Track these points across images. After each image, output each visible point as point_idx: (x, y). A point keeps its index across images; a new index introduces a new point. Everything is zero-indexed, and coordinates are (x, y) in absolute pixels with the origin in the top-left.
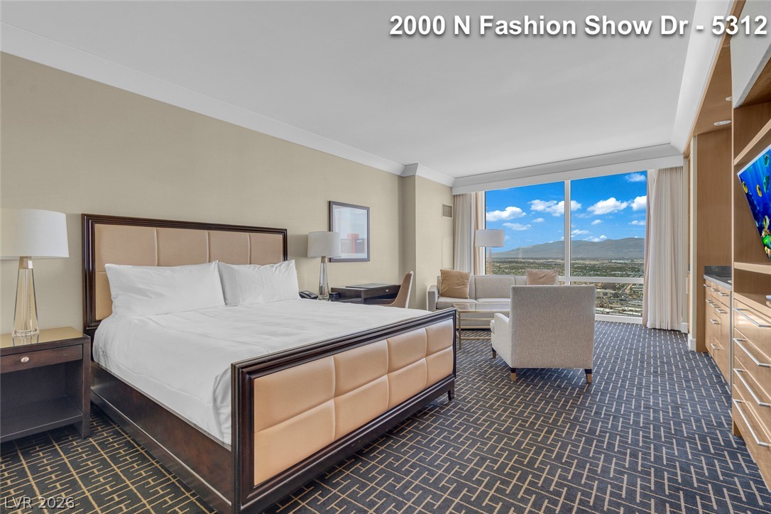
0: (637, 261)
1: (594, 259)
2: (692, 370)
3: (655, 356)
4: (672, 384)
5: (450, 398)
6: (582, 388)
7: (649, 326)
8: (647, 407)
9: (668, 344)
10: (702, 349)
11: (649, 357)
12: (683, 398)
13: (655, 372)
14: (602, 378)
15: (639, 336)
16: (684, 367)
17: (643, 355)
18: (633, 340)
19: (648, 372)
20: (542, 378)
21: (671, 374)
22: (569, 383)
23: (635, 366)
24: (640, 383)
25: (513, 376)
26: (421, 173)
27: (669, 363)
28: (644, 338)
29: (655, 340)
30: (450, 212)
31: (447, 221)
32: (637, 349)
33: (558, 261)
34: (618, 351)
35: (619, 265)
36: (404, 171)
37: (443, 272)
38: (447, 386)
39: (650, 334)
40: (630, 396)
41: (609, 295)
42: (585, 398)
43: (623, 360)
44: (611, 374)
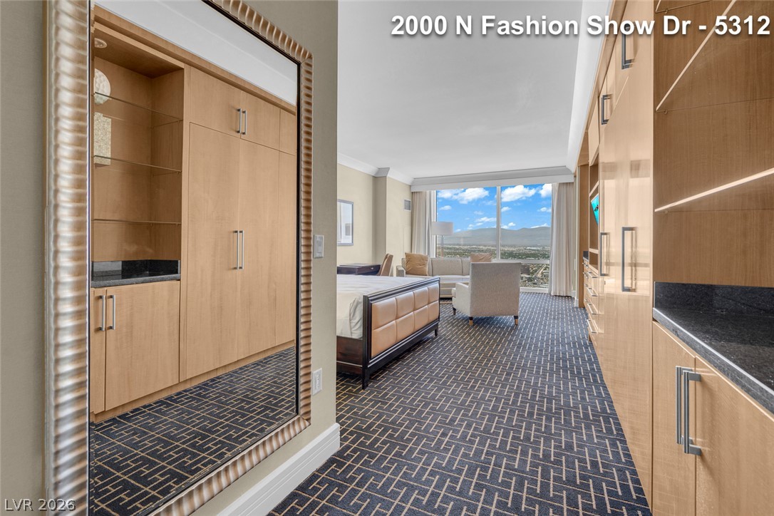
0: (547, 248)
1: (511, 246)
2: (575, 316)
3: (555, 311)
4: (562, 323)
5: (436, 334)
6: (512, 327)
7: (552, 294)
8: (548, 333)
9: (563, 304)
10: (582, 306)
11: (551, 311)
12: (567, 329)
13: (554, 318)
14: (524, 322)
15: (546, 300)
16: (570, 315)
17: (548, 310)
18: (542, 302)
19: (550, 319)
20: (489, 324)
21: (562, 319)
22: (505, 324)
23: (543, 316)
24: (545, 323)
25: (471, 322)
26: (391, 175)
27: (562, 314)
28: (549, 302)
29: (555, 302)
30: (410, 206)
31: (408, 212)
32: (544, 307)
33: (481, 247)
34: (533, 308)
35: (533, 252)
36: (377, 173)
37: (407, 255)
38: (433, 326)
39: (553, 299)
40: (539, 329)
41: (524, 279)
42: (515, 331)
43: (536, 313)
44: (529, 320)
